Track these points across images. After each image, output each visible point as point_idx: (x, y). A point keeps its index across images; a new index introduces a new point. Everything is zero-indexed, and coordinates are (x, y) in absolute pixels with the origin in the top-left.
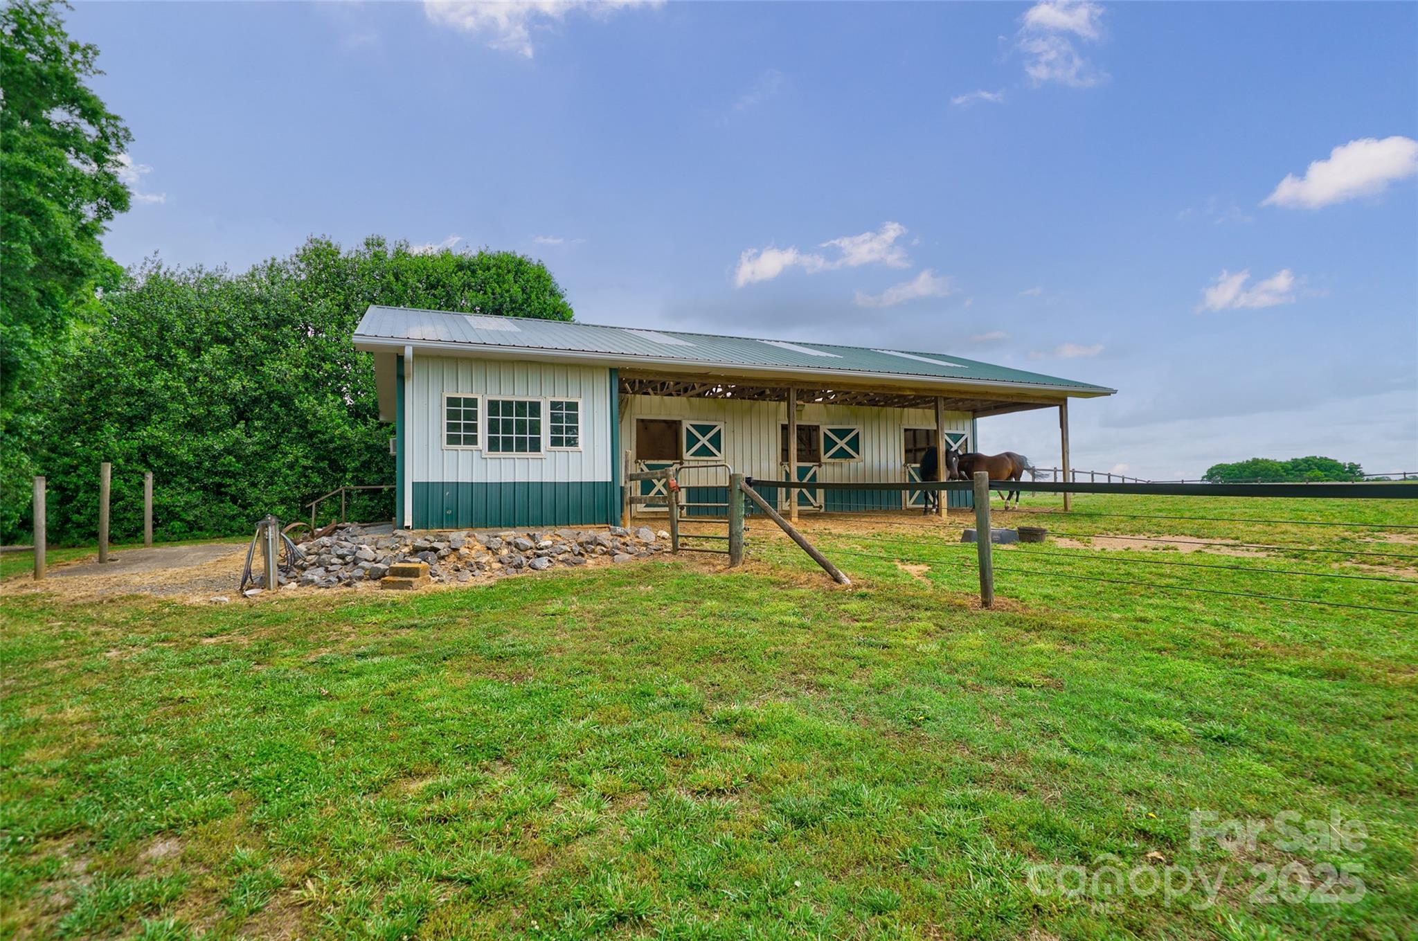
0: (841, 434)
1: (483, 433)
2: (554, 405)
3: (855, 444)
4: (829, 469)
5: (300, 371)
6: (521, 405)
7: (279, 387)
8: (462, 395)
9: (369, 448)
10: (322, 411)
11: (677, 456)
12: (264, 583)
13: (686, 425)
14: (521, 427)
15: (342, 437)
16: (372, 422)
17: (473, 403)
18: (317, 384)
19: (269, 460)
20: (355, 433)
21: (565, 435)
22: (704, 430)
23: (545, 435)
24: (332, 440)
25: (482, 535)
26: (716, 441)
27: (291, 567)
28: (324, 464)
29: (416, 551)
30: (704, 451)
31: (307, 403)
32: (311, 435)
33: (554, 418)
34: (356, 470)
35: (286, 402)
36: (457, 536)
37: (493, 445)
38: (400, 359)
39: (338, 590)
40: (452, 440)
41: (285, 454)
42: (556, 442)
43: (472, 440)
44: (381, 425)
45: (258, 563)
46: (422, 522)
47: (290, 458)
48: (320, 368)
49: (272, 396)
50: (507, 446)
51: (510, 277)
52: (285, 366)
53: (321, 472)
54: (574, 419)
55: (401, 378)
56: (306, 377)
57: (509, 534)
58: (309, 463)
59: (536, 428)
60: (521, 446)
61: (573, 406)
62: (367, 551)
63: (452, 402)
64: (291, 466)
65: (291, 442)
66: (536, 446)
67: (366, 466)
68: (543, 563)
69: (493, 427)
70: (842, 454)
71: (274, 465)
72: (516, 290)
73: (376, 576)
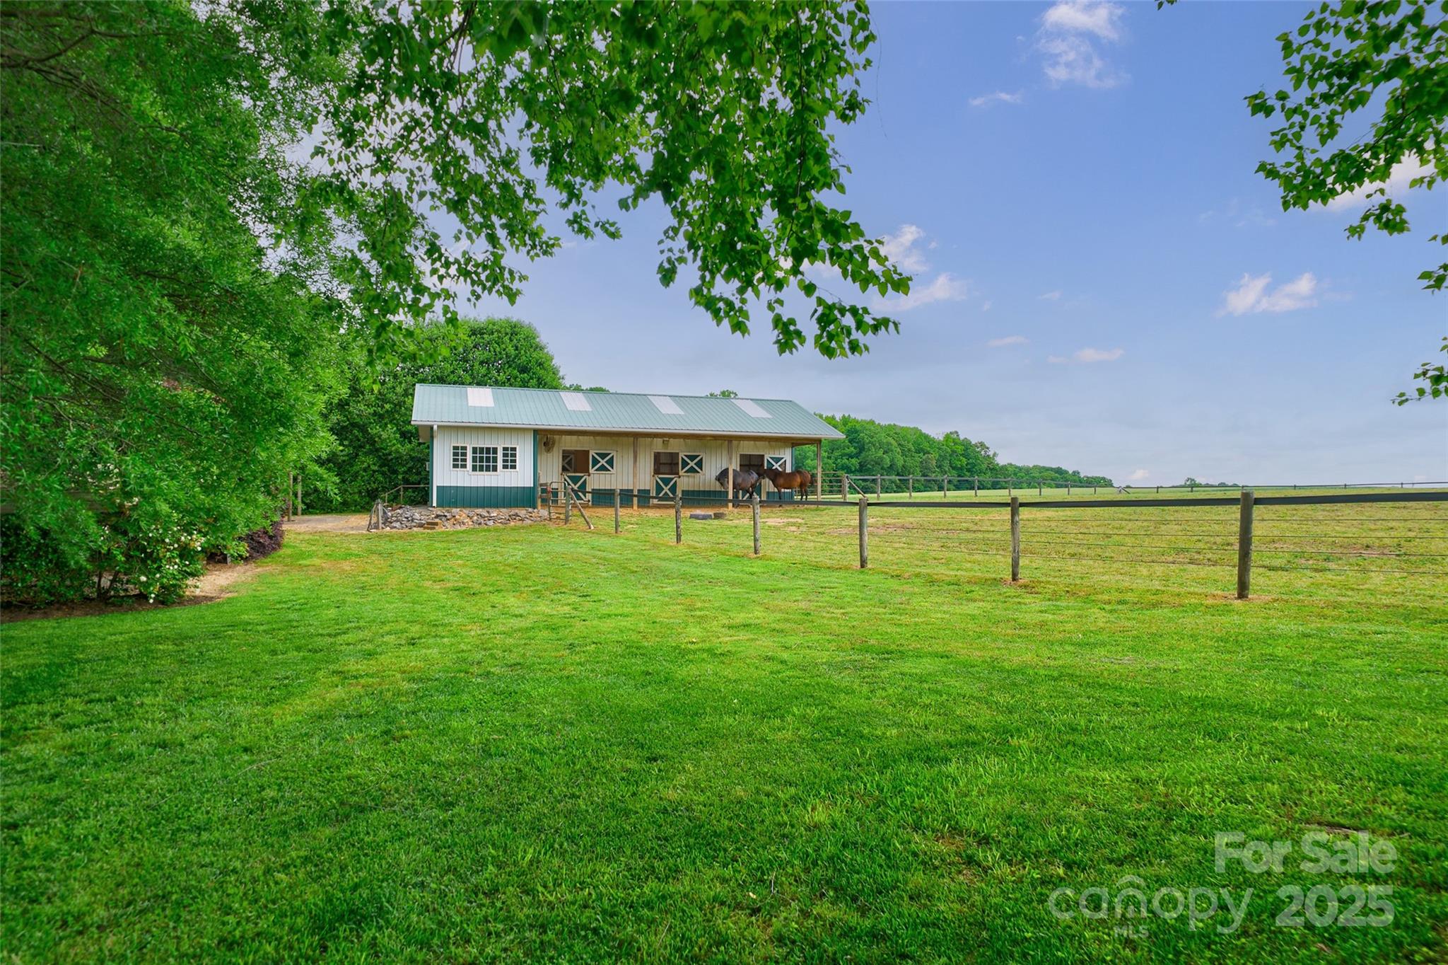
0: (692, 458)
1: (469, 463)
2: (505, 449)
3: (700, 464)
4: (686, 479)
5: (371, 411)
6: (488, 449)
7: (358, 420)
8: (460, 445)
9: (412, 458)
10: (384, 435)
11: (587, 471)
12: (377, 527)
13: (592, 453)
14: (488, 460)
15: (397, 451)
16: (415, 442)
17: (465, 448)
18: (381, 417)
19: (352, 466)
20: (404, 449)
21: (510, 462)
22: (603, 456)
23: (500, 464)
24: (390, 454)
25: (466, 511)
26: (611, 462)
27: (387, 521)
28: (385, 469)
29: (437, 516)
30: (603, 468)
31: (375, 430)
32: (377, 450)
33: (505, 455)
34: (405, 472)
35: (363, 429)
36: (454, 510)
37: (474, 469)
38: (432, 428)
39: (407, 530)
40: (455, 466)
41: (363, 462)
42: (505, 467)
43: (464, 466)
44: (420, 444)
45: (374, 520)
46: (440, 505)
47: (365, 465)
48: (383, 407)
49: (354, 425)
50: (481, 469)
51: (506, 339)
52: (363, 408)
53: (383, 474)
54: (514, 455)
55: (432, 437)
56: (375, 414)
57: (479, 511)
58: (376, 468)
59: (495, 460)
60: (488, 469)
61: (514, 449)
62: (417, 516)
63: (455, 448)
64: (365, 470)
65: (366, 454)
66: (495, 469)
67: (410, 469)
68: (491, 523)
69: (474, 459)
70: (692, 470)
71: (355, 468)
72: (511, 350)
73: (421, 526)
